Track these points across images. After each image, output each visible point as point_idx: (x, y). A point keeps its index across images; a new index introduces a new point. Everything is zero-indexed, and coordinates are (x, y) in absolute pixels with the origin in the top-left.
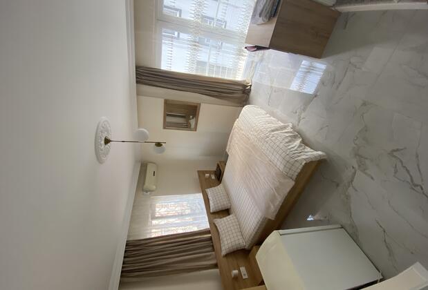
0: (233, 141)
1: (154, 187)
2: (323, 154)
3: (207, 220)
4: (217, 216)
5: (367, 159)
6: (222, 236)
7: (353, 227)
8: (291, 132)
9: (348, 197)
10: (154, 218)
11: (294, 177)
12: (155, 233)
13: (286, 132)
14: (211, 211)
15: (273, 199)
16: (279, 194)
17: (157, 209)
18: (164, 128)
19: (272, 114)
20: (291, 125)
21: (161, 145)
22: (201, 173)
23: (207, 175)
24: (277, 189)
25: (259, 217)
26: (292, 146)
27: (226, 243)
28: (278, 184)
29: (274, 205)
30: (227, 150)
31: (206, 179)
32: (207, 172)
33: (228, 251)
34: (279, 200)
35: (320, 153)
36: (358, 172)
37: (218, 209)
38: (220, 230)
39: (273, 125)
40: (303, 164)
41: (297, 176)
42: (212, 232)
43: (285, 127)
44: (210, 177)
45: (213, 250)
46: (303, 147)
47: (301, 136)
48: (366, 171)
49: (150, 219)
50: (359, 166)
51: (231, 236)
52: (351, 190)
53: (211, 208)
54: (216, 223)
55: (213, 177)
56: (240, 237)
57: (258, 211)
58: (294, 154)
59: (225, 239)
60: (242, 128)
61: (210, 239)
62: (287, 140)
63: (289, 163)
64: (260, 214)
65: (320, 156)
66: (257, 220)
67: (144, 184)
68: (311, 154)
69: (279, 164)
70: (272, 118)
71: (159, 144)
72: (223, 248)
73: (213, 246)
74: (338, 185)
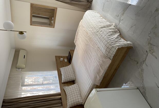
0: (78, 35)
1: (25, 66)
2: (131, 43)
3: (59, 87)
4: (66, 85)
5: (154, 46)
6: (68, 97)
7: (144, 88)
8: (113, 29)
9: (142, 70)
10: (23, 85)
11: (112, 58)
12: (24, 95)
13: (110, 29)
14: (62, 82)
15: (98, 72)
16: (102, 69)
17: (26, 80)
18: (31, 25)
19: (105, 17)
20: (114, 24)
21: (23, 33)
22: (57, 58)
23: (62, 59)
24: (101, 65)
25: (90, 84)
26: (112, 38)
27: (70, 101)
28: (102, 62)
29: (99, 76)
30: (75, 42)
31: (61, 61)
32: (62, 57)
33: (71, 106)
34: (102, 73)
35: (129, 42)
36: (149, 54)
37: (67, 81)
38: (67, 93)
39: (103, 24)
40: (117, 49)
41: (113, 57)
42: (61, 94)
43: (110, 26)
44: (64, 60)
45: (62, 105)
46: (119, 39)
47: (120, 32)
48: (153, 54)
49: (20, 86)
50: (150, 51)
51: (74, 97)
52: (144, 66)
53: (62, 80)
54: (65, 89)
55: (66, 60)
56: (79, 98)
57: (90, 80)
58: (112, 42)
59: (69, 99)
60: (84, 26)
61: (61, 99)
62: (110, 34)
63: (108, 49)
64: (91, 82)
65: (128, 44)
66: (90, 86)
67: (17, 63)
68: (123, 42)
69: (103, 49)
70: (104, 20)
71: (21, 33)
72: (68, 104)
73: (62, 103)
74: (138, 63)
